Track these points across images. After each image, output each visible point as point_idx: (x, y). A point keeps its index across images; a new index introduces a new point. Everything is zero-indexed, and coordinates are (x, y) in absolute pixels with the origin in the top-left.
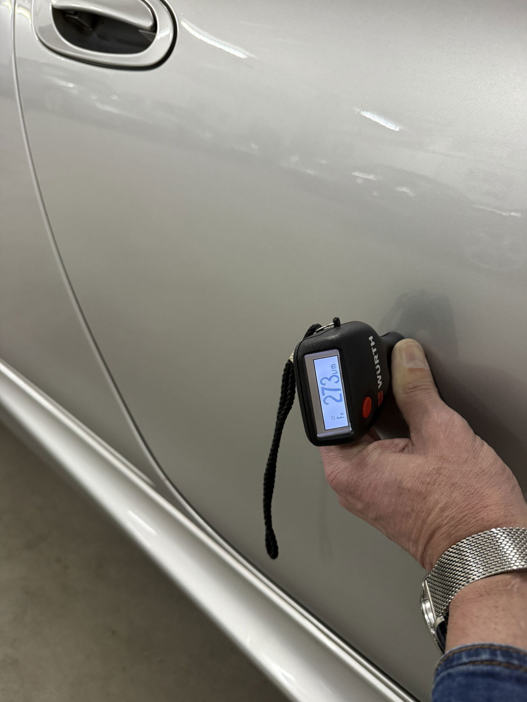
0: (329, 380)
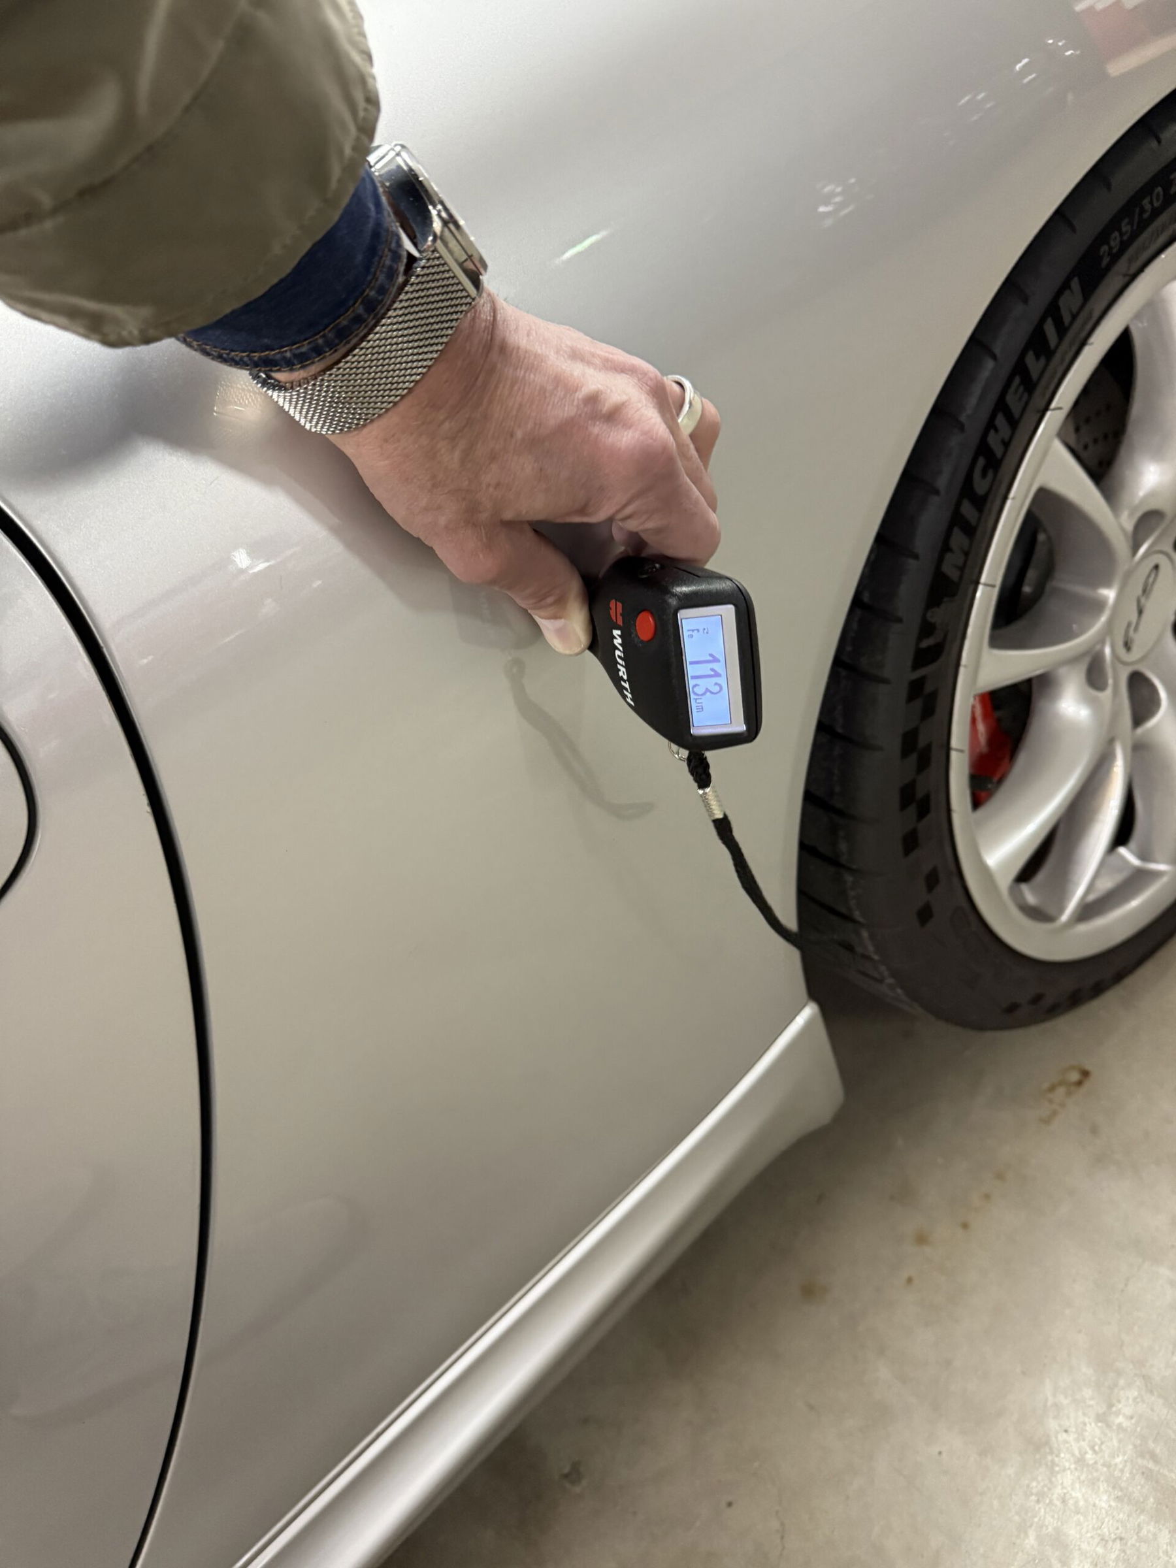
0: (707, 690)
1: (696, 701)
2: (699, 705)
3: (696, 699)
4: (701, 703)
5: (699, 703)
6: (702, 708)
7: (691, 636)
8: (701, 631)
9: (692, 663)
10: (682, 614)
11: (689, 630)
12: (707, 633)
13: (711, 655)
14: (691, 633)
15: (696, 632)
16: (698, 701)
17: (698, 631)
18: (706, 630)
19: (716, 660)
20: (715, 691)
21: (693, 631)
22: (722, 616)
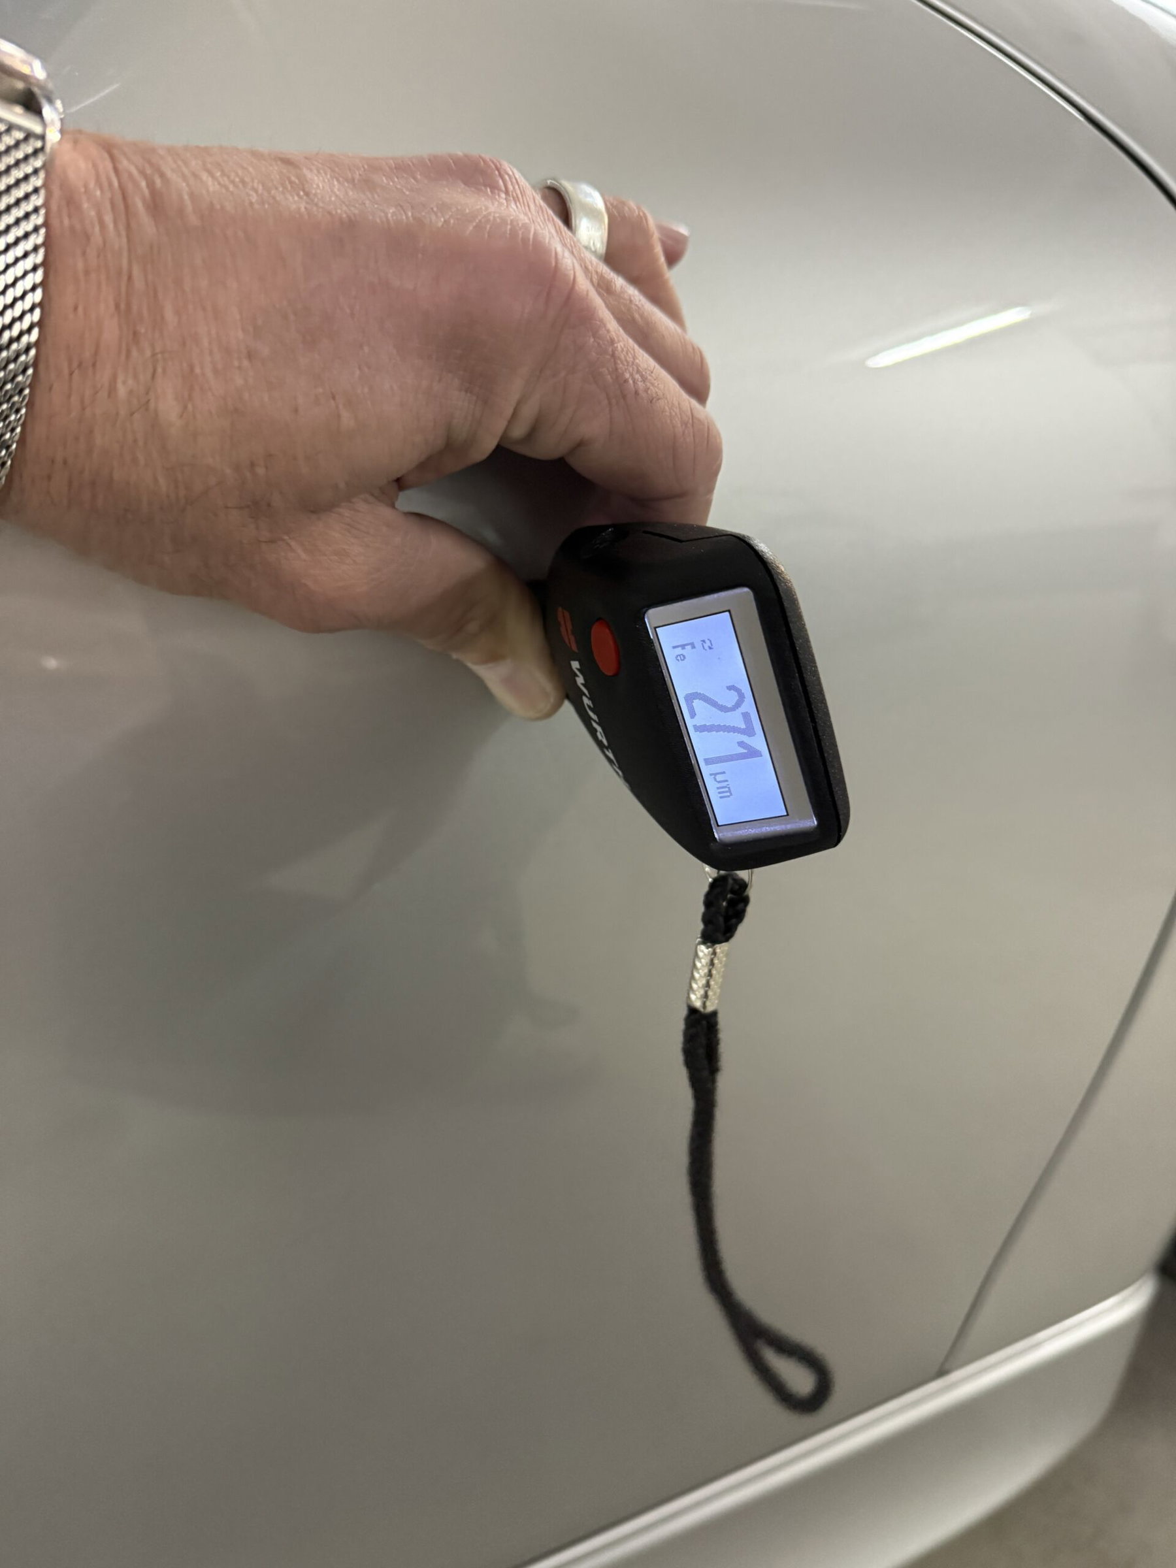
1: (715, 780)
2: (724, 784)
4: (727, 781)
6: (730, 791)
7: (680, 656)
8: (698, 645)
10: (652, 617)
11: (674, 647)
14: (679, 651)
15: (689, 647)
18: (708, 644)
21: (683, 646)
22: (729, 611)
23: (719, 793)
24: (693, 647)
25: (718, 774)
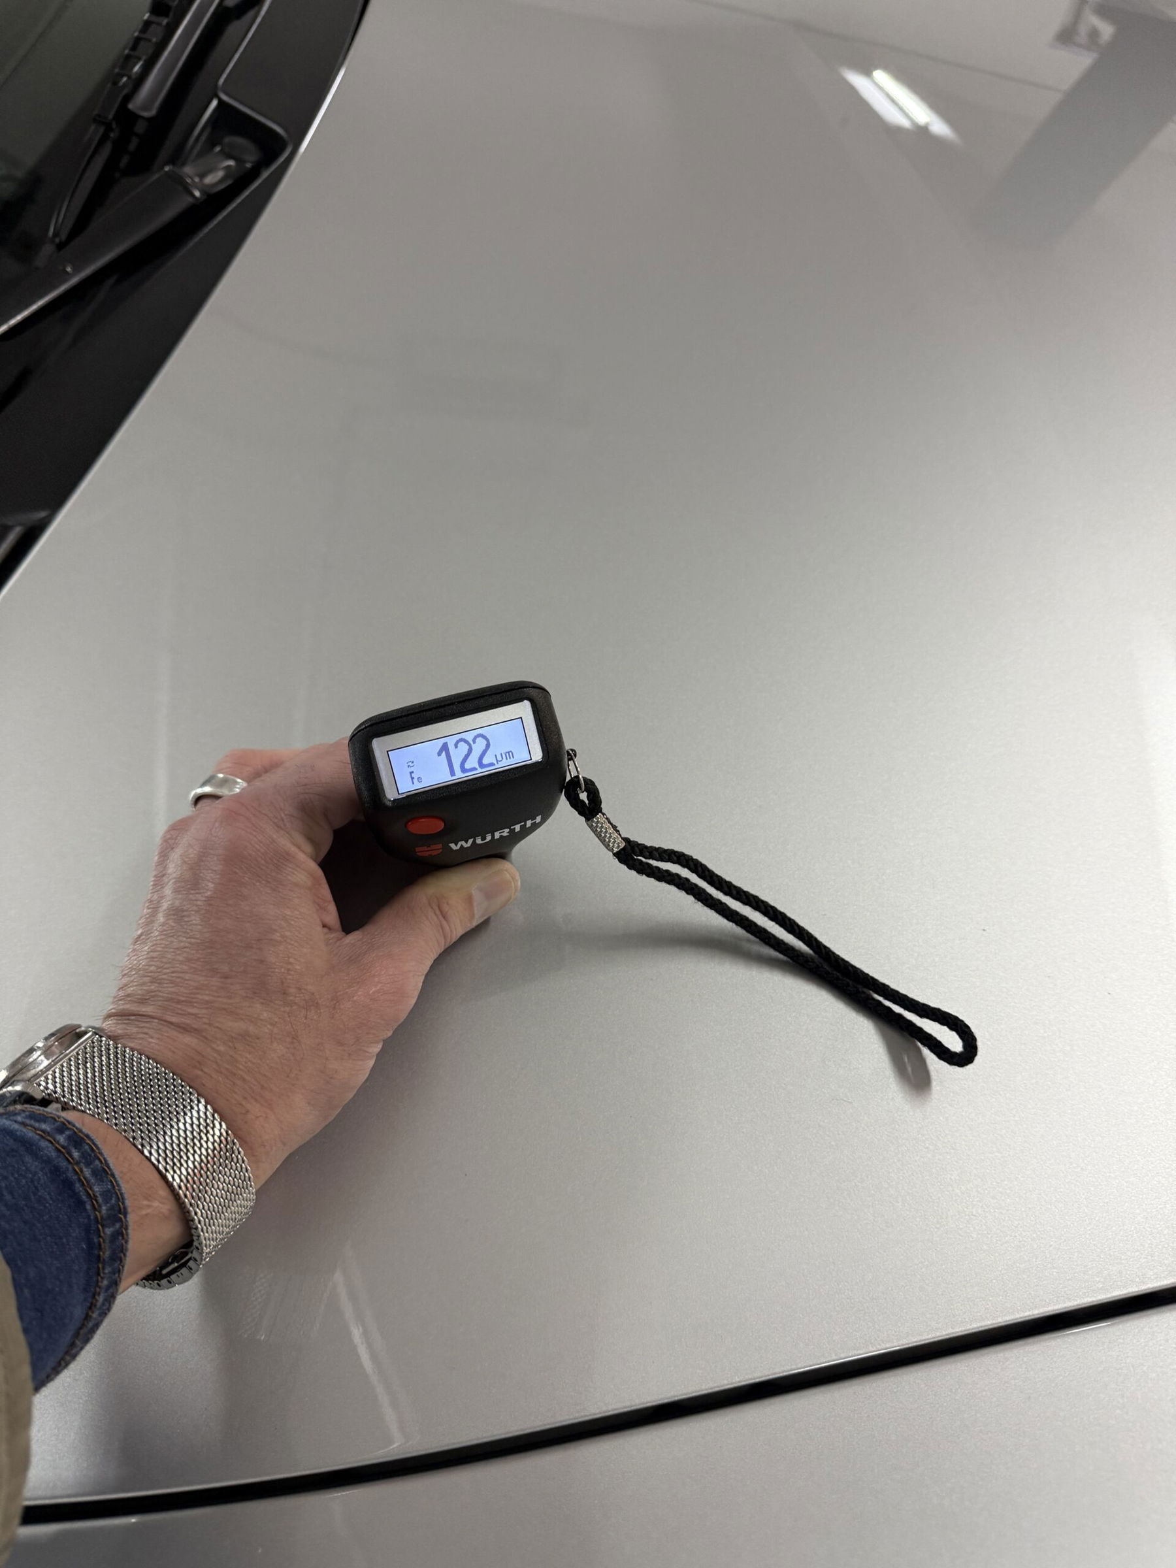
1: (501, 761)
2: (504, 756)
3: (497, 761)
4: (501, 754)
5: (502, 758)
6: (509, 753)
7: (419, 779)
8: (411, 769)
9: (453, 773)
10: (392, 795)
11: (413, 783)
12: (413, 762)
13: (439, 754)
14: (415, 781)
15: (413, 776)
16: (499, 758)
17: (411, 773)
18: (410, 764)
19: (445, 747)
20: (485, 742)
21: (412, 778)
22: (388, 752)
23: (510, 758)
24: (413, 772)
25: (497, 759)
